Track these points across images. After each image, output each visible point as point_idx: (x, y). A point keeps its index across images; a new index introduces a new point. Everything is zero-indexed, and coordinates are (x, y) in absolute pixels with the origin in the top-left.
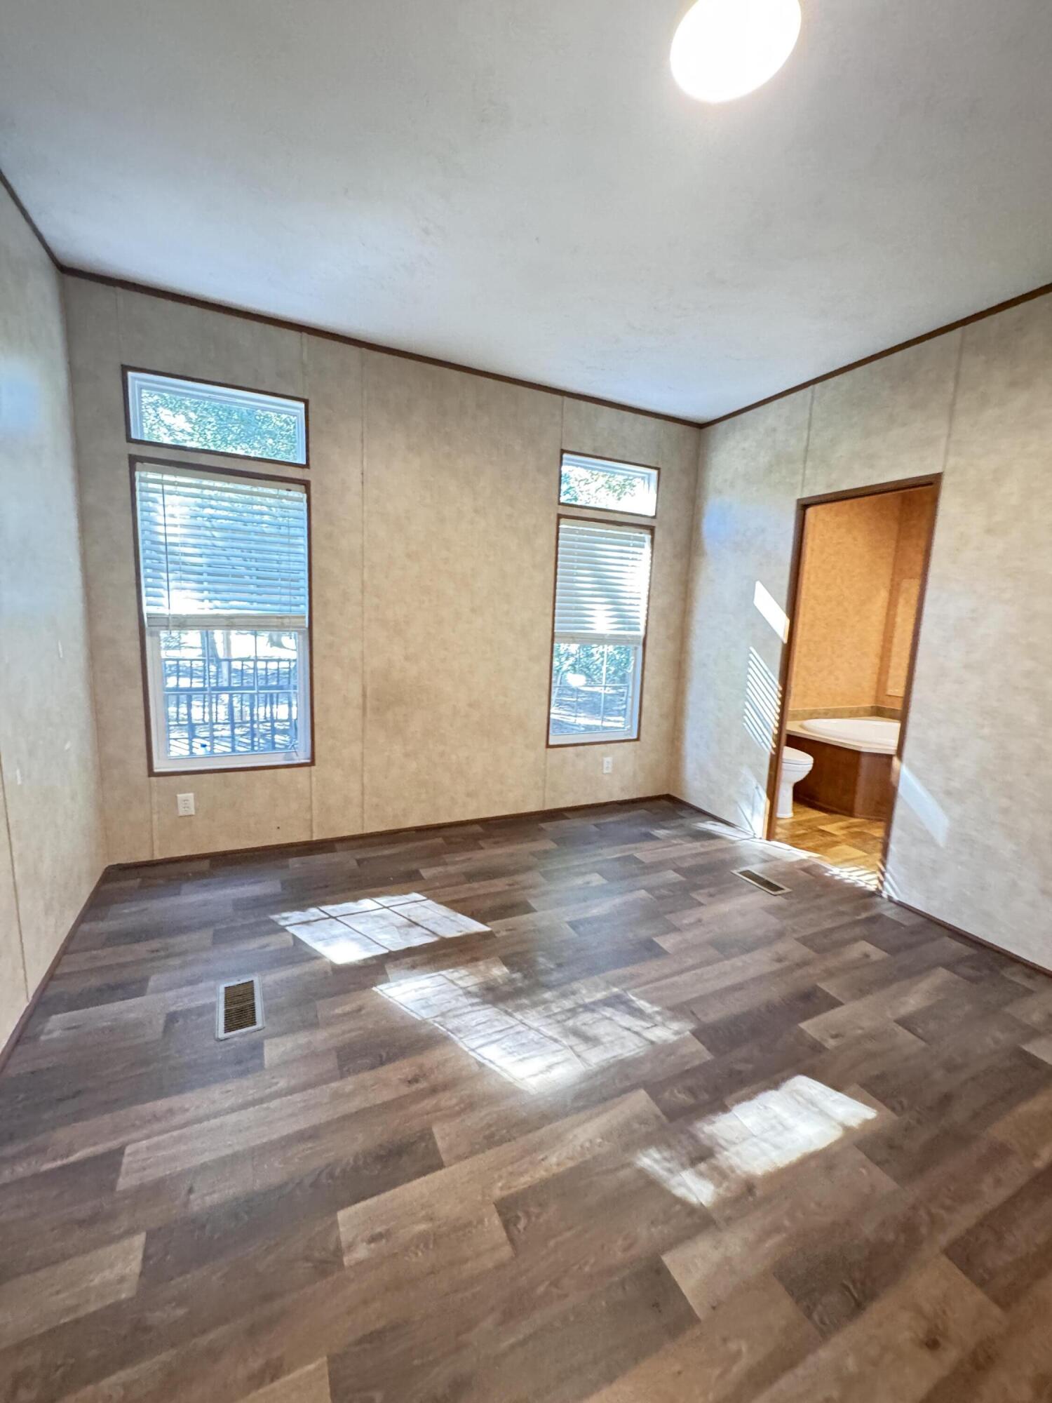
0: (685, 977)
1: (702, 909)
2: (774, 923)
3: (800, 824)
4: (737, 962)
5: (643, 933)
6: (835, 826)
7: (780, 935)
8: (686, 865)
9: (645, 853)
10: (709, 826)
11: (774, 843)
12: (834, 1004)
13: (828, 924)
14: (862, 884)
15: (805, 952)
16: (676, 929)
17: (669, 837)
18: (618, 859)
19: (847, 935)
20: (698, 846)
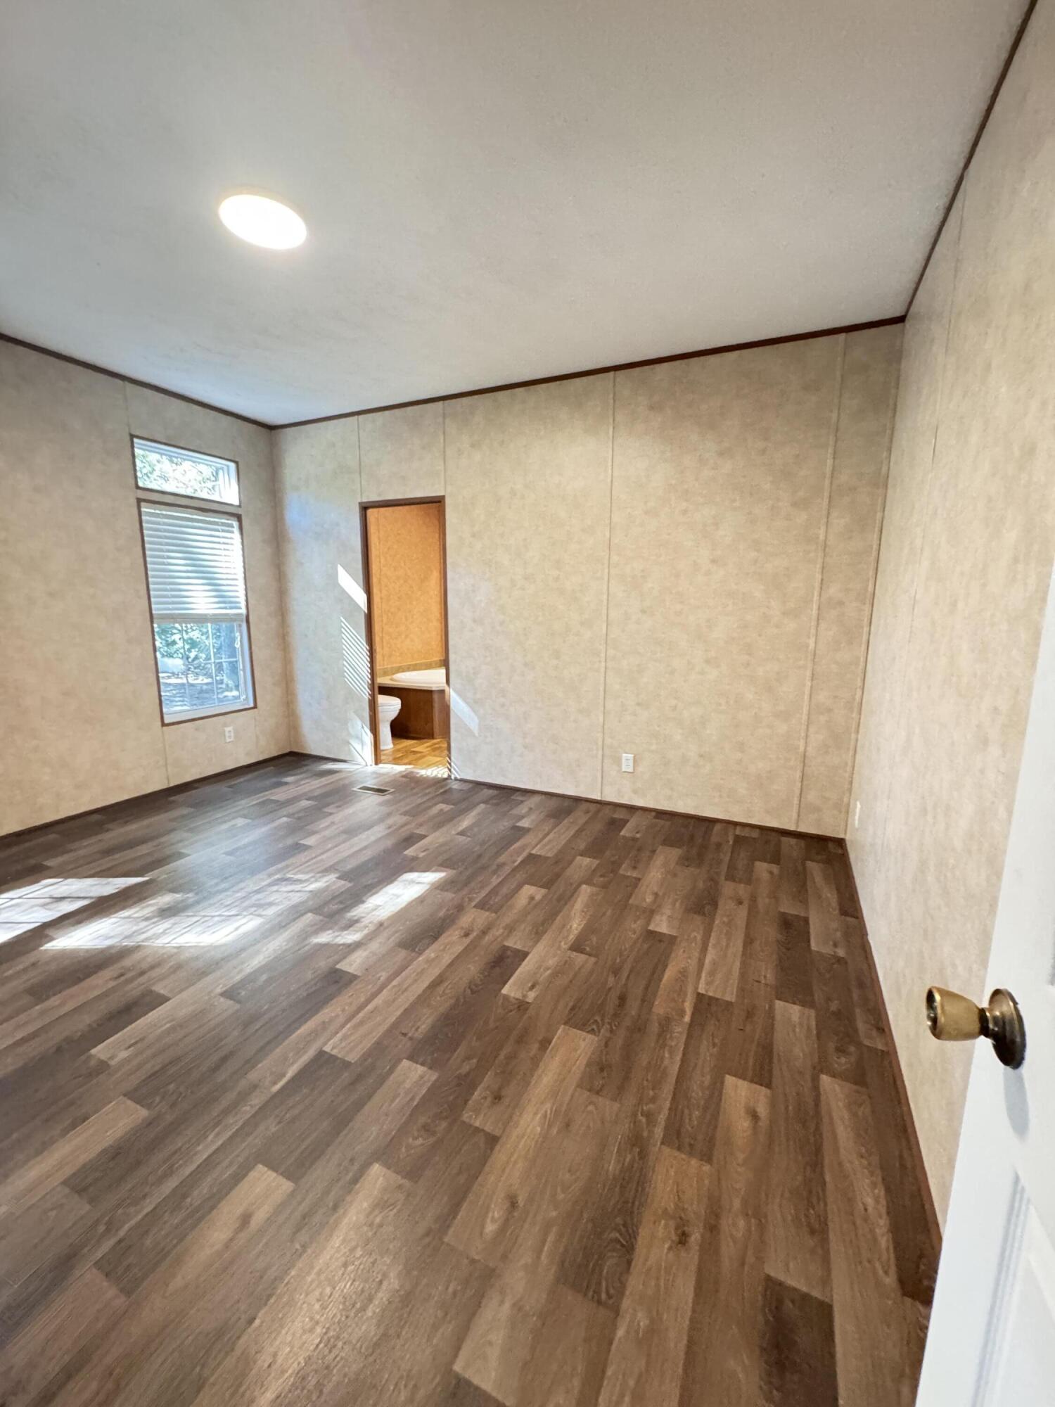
0: (329, 854)
1: (332, 817)
2: (385, 810)
3: (399, 750)
4: (363, 836)
5: (290, 841)
6: (422, 747)
7: (389, 815)
8: (316, 794)
9: (280, 794)
10: (330, 766)
11: (381, 765)
12: (424, 837)
13: (419, 801)
14: (440, 776)
15: (405, 819)
16: (314, 833)
17: (296, 782)
18: (257, 804)
19: (429, 804)
20: (324, 780)
